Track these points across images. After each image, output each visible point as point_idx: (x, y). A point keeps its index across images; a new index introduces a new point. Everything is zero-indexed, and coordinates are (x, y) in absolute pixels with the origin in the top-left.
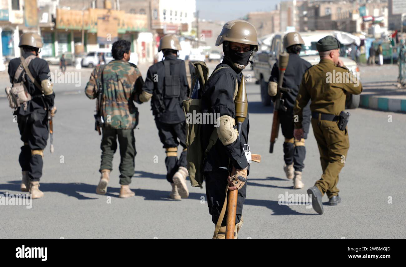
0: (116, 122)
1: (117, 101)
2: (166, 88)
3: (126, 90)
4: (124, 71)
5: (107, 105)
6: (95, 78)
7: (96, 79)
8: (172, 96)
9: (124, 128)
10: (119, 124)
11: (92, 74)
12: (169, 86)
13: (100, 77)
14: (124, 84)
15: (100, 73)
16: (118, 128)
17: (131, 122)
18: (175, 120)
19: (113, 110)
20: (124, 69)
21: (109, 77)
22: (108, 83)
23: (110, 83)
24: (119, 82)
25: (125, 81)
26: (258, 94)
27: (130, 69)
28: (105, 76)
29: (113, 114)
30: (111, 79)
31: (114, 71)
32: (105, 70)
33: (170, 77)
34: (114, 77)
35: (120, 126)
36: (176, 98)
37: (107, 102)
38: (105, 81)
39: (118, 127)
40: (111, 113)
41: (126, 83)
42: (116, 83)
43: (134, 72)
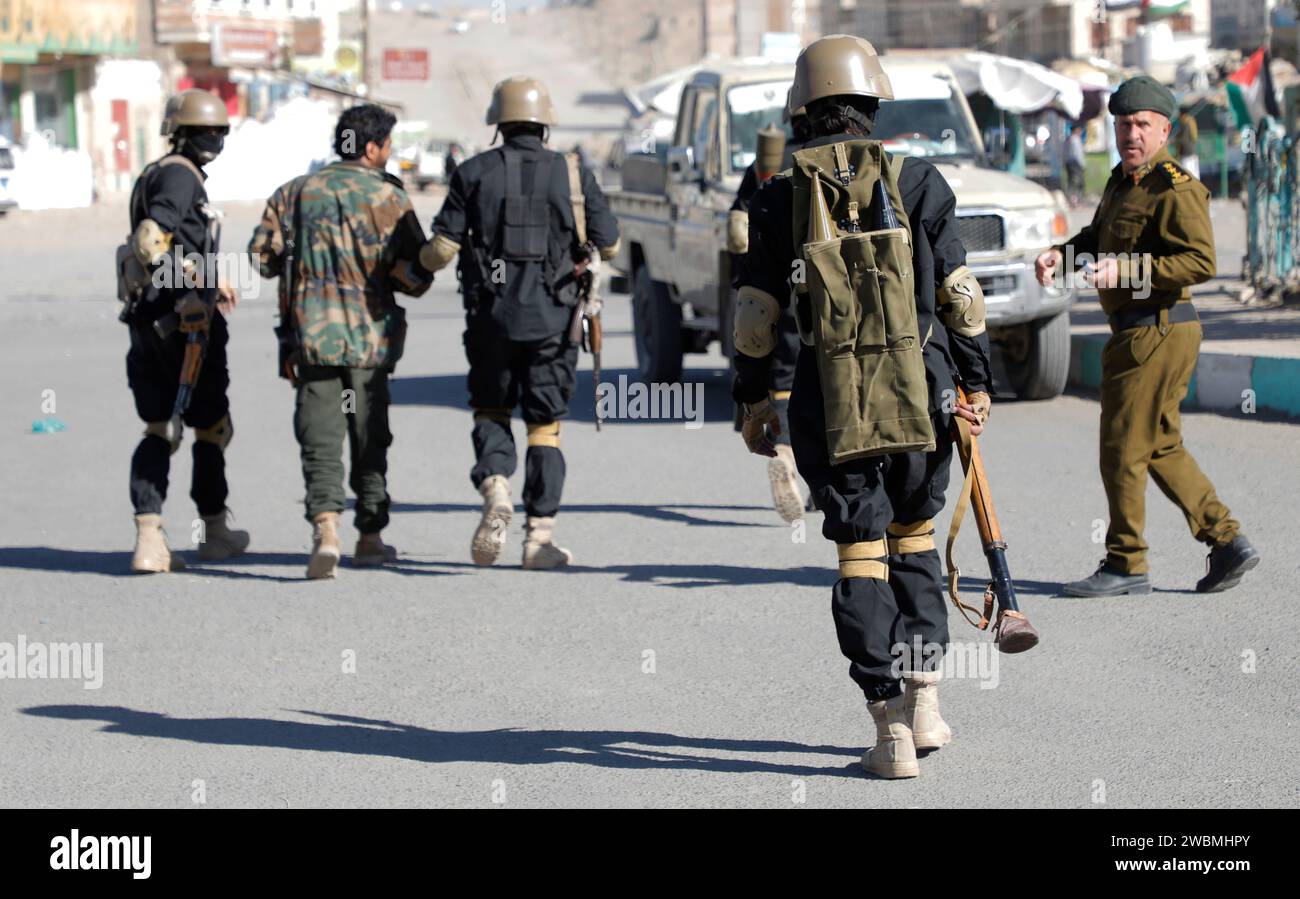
0: (335, 343)
1: (339, 282)
2: (508, 230)
3: (365, 251)
4: (361, 193)
5: (309, 293)
6: (276, 212)
7: (281, 214)
8: (523, 256)
9: (354, 363)
10: (342, 350)
11: (269, 203)
12: (518, 226)
13: (292, 211)
14: (359, 233)
15: (293, 200)
16: (336, 363)
17: (375, 349)
18: (533, 331)
19: (325, 307)
20: (361, 189)
21: (318, 211)
22: (314, 227)
23: (319, 226)
24: (345, 225)
25: (360, 223)
26: (622, 334)
27: (380, 189)
28: (306, 206)
29: (326, 318)
30: (323, 215)
31: (331, 193)
32: (306, 189)
33: (522, 198)
34: (332, 210)
35: (345, 355)
36: (536, 262)
37: (310, 285)
38: (305, 223)
39: (338, 359)
40: (319, 316)
41: (365, 232)
42: (336, 228)
43: (390, 199)
